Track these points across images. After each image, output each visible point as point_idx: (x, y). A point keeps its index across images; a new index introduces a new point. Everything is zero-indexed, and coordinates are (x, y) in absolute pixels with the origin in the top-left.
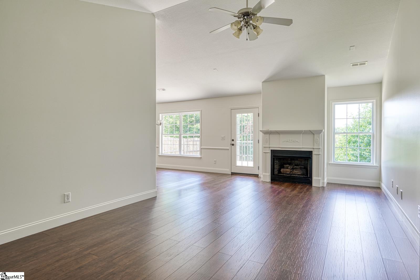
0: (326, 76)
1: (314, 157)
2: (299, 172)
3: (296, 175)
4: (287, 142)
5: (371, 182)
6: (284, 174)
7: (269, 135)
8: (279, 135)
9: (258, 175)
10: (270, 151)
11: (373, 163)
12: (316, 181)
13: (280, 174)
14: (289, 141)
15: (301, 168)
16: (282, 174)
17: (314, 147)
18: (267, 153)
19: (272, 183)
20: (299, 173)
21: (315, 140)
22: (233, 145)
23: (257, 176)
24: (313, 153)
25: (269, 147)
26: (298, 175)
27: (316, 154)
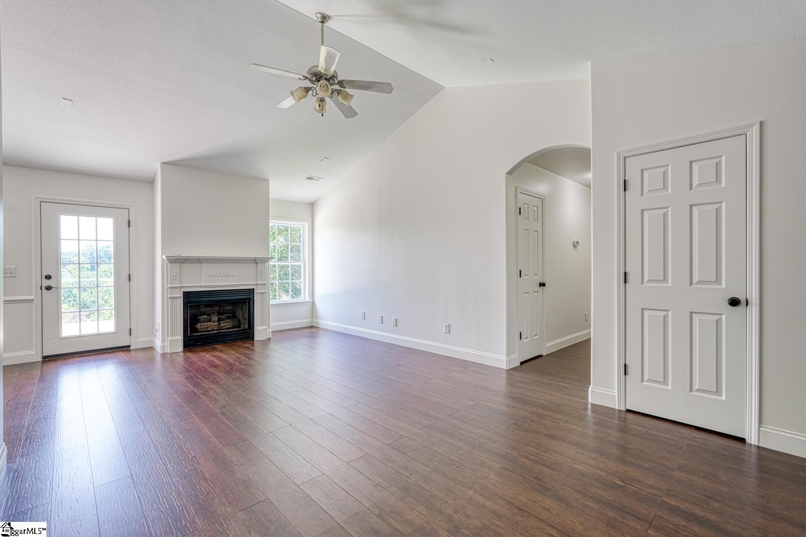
0: (270, 182)
1: (257, 296)
2: (230, 325)
3: (224, 329)
4: (216, 276)
5: (304, 322)
6: (202, 332)
7: (179, 264)
8: (199, 264)
9: (129, 346)
10: (182, 295)
11: (305, 297)
12: (260, 332)
13: (195, 334)
14: (218, 275)
15: (228, 318)
16: (200, 332)
17: (257, 281)
18: (177, 298)
19: (184, 352)
20: (228, 326)
21: (259, 271)
22: (49, 288)
23: (126, 348)
24: (256, 291)
25: (181, 287)
26: (228, 329)
27: (260, 293)
